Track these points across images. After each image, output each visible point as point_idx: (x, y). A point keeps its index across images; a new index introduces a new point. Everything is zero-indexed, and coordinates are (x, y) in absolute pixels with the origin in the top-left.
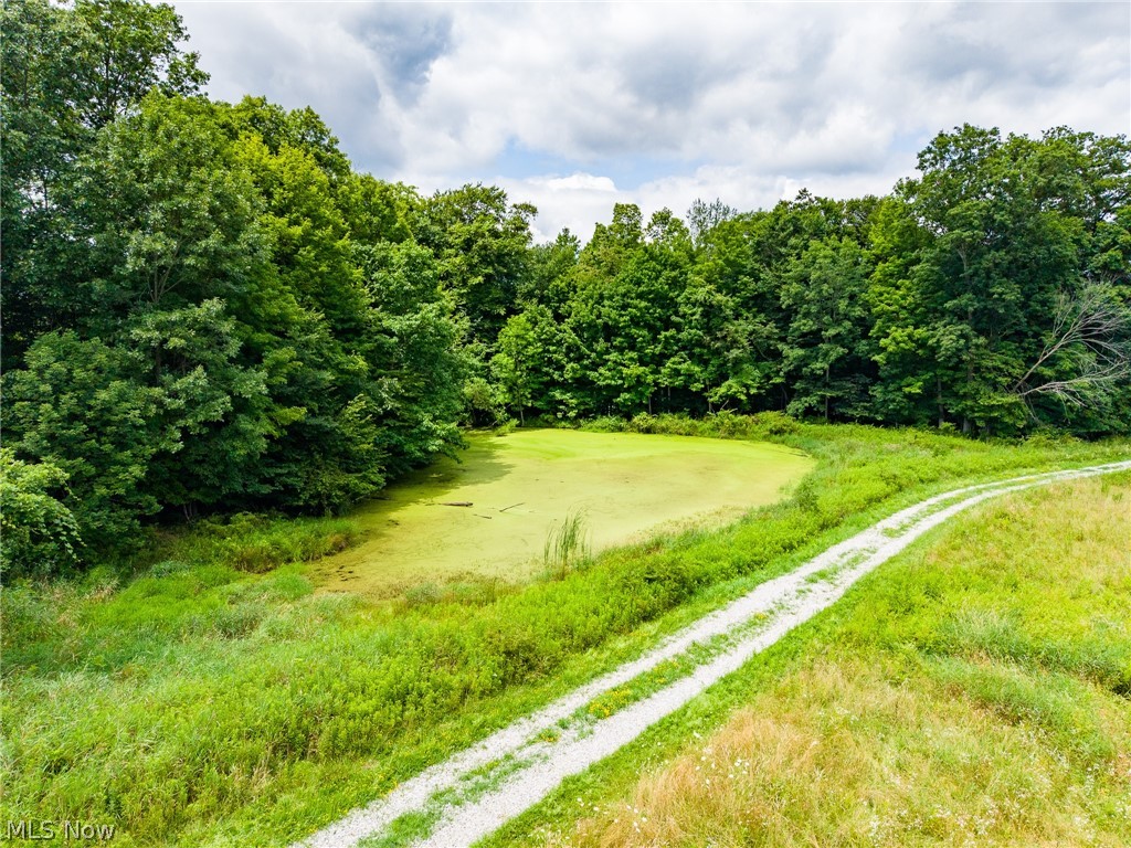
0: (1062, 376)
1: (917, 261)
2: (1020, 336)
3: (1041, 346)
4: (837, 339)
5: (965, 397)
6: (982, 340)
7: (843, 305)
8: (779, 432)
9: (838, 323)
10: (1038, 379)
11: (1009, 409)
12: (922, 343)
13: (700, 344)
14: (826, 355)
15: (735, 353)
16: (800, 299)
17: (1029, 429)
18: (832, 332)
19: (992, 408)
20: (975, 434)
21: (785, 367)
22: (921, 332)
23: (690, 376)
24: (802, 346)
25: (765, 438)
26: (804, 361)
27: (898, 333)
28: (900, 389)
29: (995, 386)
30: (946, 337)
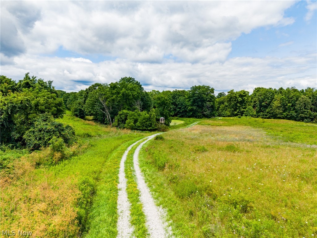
0: (205, 112)
1: (191, 99)
2: (201, 108)
3: (203, 109)
4: (183, 108)
5: (196, 114)
6: (198, 108)
7: (184, 104)
8: (177, 119)
9: (183, 106)
10: (203, 112)
11: (200, 115)
12: (192, 108)
14: (182, 110)
15: (172, 110)
16: (179, 104)
17: (202, 117)
18: (183, 107)
19: (199, 115)
20: (197, 118)
21: (177, 111)
22: (192, 107)
24: (179, 109)
25: (176, 120)
26: (179, 111)
27: (189, 107)
28: (190, 113)
29: (199, 113)
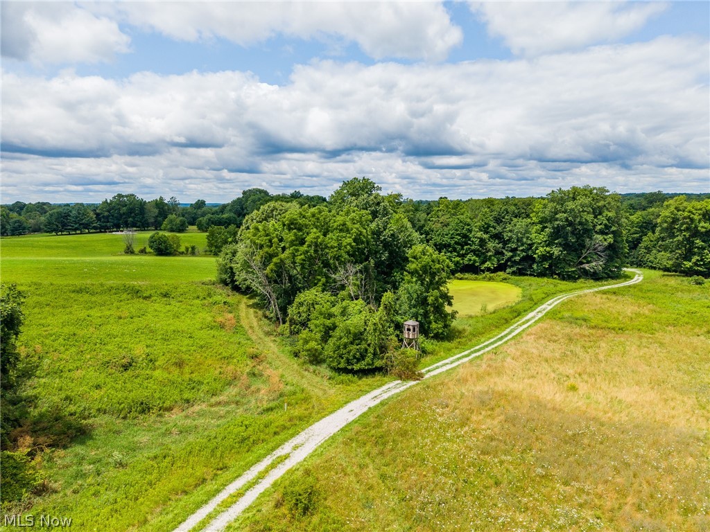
0: (588, 262)
5: (561, 268)
7: (525, 240)
8: (505, 279)
9: (522, 245)
10: (582, 263)
12: (548, 252)
13: (478, 250)
14: (519, 255)
15: (490, 254)
18: (521, 248)
19: (569, 272)
20: (563, 279)
21: (506, 258)
22: (548, 249)
23: (475, 261)
24: (511, 252)
25: (501, 281)
28: (542, 265)
29: (570, 265)
30: (556, 251)
